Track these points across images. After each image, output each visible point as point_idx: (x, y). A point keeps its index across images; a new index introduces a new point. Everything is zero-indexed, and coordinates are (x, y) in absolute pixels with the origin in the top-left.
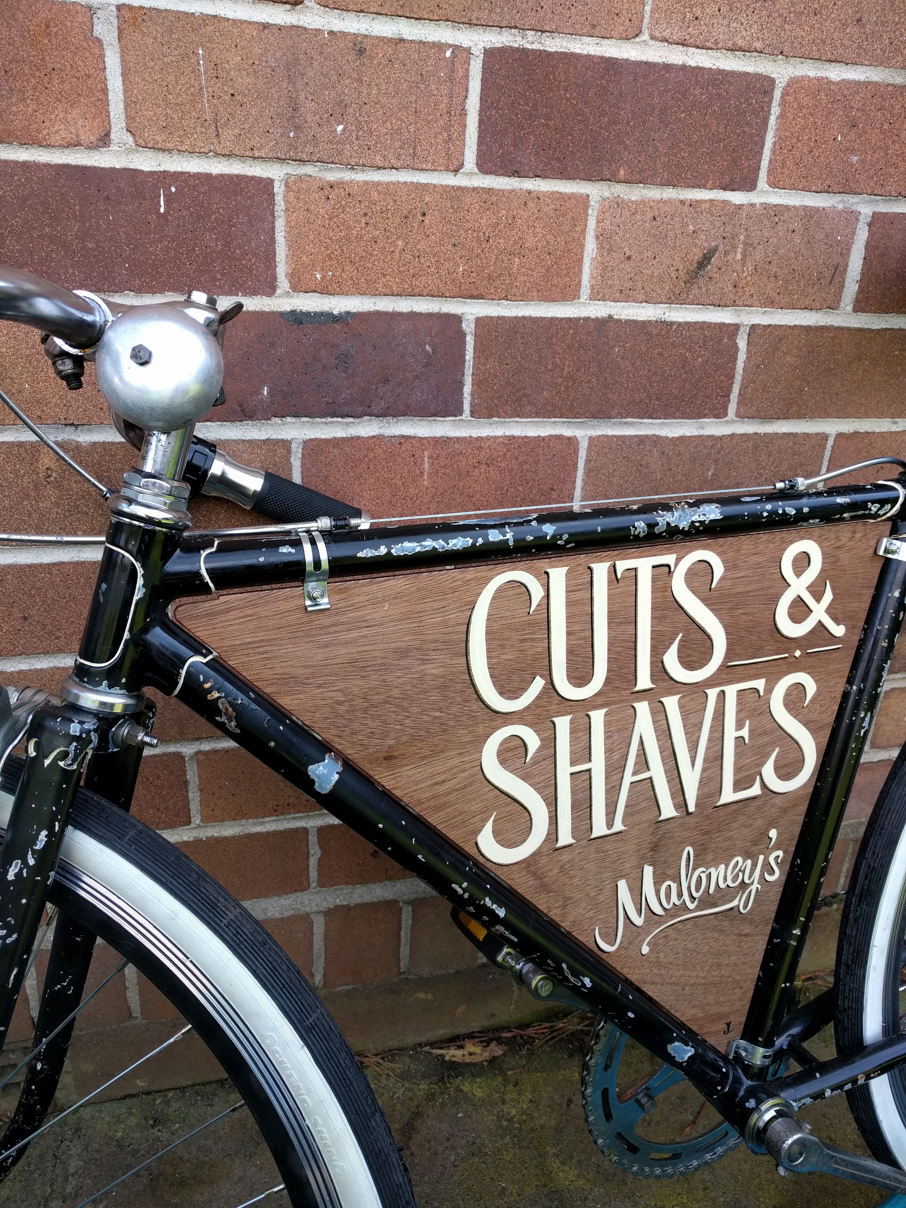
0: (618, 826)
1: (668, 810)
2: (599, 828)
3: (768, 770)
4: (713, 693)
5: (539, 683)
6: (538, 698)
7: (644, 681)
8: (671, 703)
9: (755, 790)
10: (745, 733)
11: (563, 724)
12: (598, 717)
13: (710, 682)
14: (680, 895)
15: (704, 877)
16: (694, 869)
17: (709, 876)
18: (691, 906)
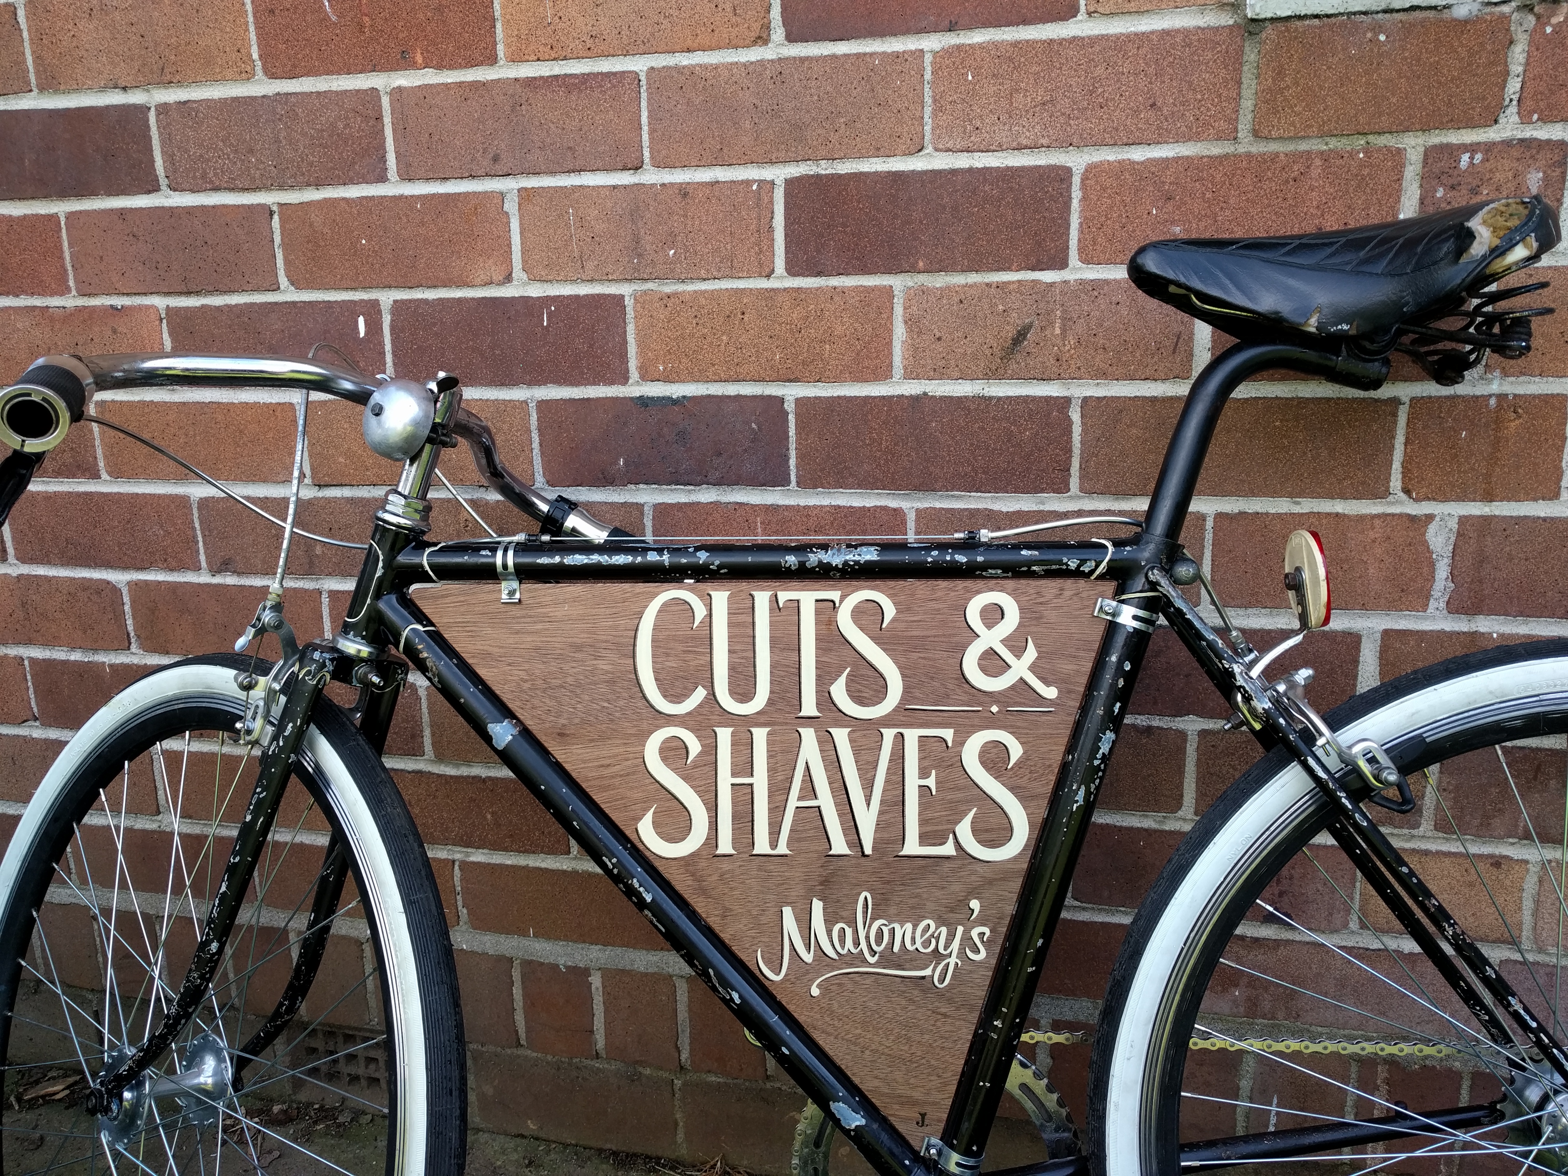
0: (782, 848)
1: (840, 846)
2: (762, 846)
3: (964, 830)
4: (889, 734)
5: (700, 694)
6: (700, 706)
7: (809, 707)
8: (841, 735)
9: (948, 849)
10: (931, 782)
11: (724, 735)
12: (760, 735)
13: (887, 721)
14: (857, 943)
15: (886, 930)
16: (873, 919)
17: (892, 932)
18: (872, 960)
